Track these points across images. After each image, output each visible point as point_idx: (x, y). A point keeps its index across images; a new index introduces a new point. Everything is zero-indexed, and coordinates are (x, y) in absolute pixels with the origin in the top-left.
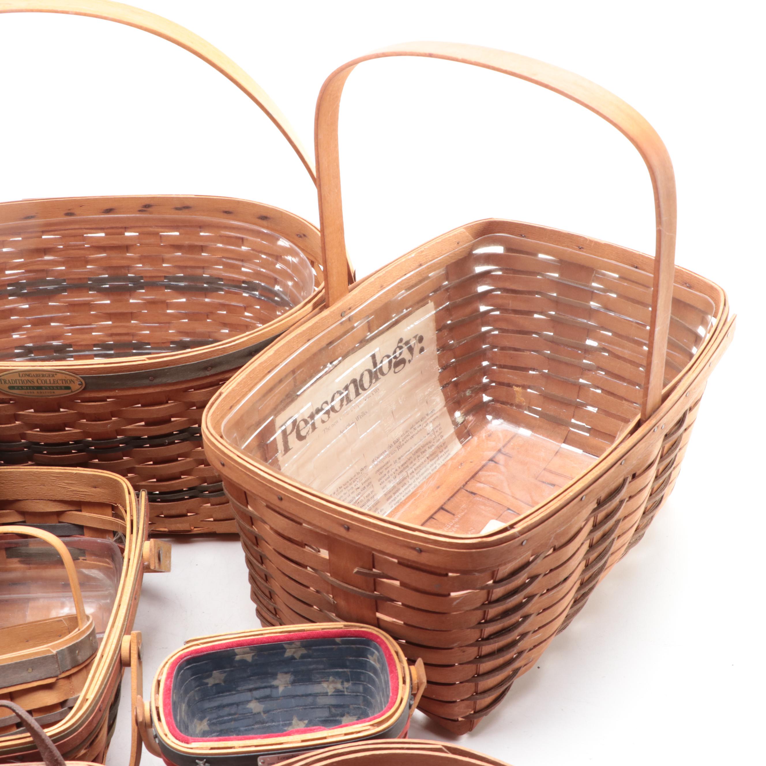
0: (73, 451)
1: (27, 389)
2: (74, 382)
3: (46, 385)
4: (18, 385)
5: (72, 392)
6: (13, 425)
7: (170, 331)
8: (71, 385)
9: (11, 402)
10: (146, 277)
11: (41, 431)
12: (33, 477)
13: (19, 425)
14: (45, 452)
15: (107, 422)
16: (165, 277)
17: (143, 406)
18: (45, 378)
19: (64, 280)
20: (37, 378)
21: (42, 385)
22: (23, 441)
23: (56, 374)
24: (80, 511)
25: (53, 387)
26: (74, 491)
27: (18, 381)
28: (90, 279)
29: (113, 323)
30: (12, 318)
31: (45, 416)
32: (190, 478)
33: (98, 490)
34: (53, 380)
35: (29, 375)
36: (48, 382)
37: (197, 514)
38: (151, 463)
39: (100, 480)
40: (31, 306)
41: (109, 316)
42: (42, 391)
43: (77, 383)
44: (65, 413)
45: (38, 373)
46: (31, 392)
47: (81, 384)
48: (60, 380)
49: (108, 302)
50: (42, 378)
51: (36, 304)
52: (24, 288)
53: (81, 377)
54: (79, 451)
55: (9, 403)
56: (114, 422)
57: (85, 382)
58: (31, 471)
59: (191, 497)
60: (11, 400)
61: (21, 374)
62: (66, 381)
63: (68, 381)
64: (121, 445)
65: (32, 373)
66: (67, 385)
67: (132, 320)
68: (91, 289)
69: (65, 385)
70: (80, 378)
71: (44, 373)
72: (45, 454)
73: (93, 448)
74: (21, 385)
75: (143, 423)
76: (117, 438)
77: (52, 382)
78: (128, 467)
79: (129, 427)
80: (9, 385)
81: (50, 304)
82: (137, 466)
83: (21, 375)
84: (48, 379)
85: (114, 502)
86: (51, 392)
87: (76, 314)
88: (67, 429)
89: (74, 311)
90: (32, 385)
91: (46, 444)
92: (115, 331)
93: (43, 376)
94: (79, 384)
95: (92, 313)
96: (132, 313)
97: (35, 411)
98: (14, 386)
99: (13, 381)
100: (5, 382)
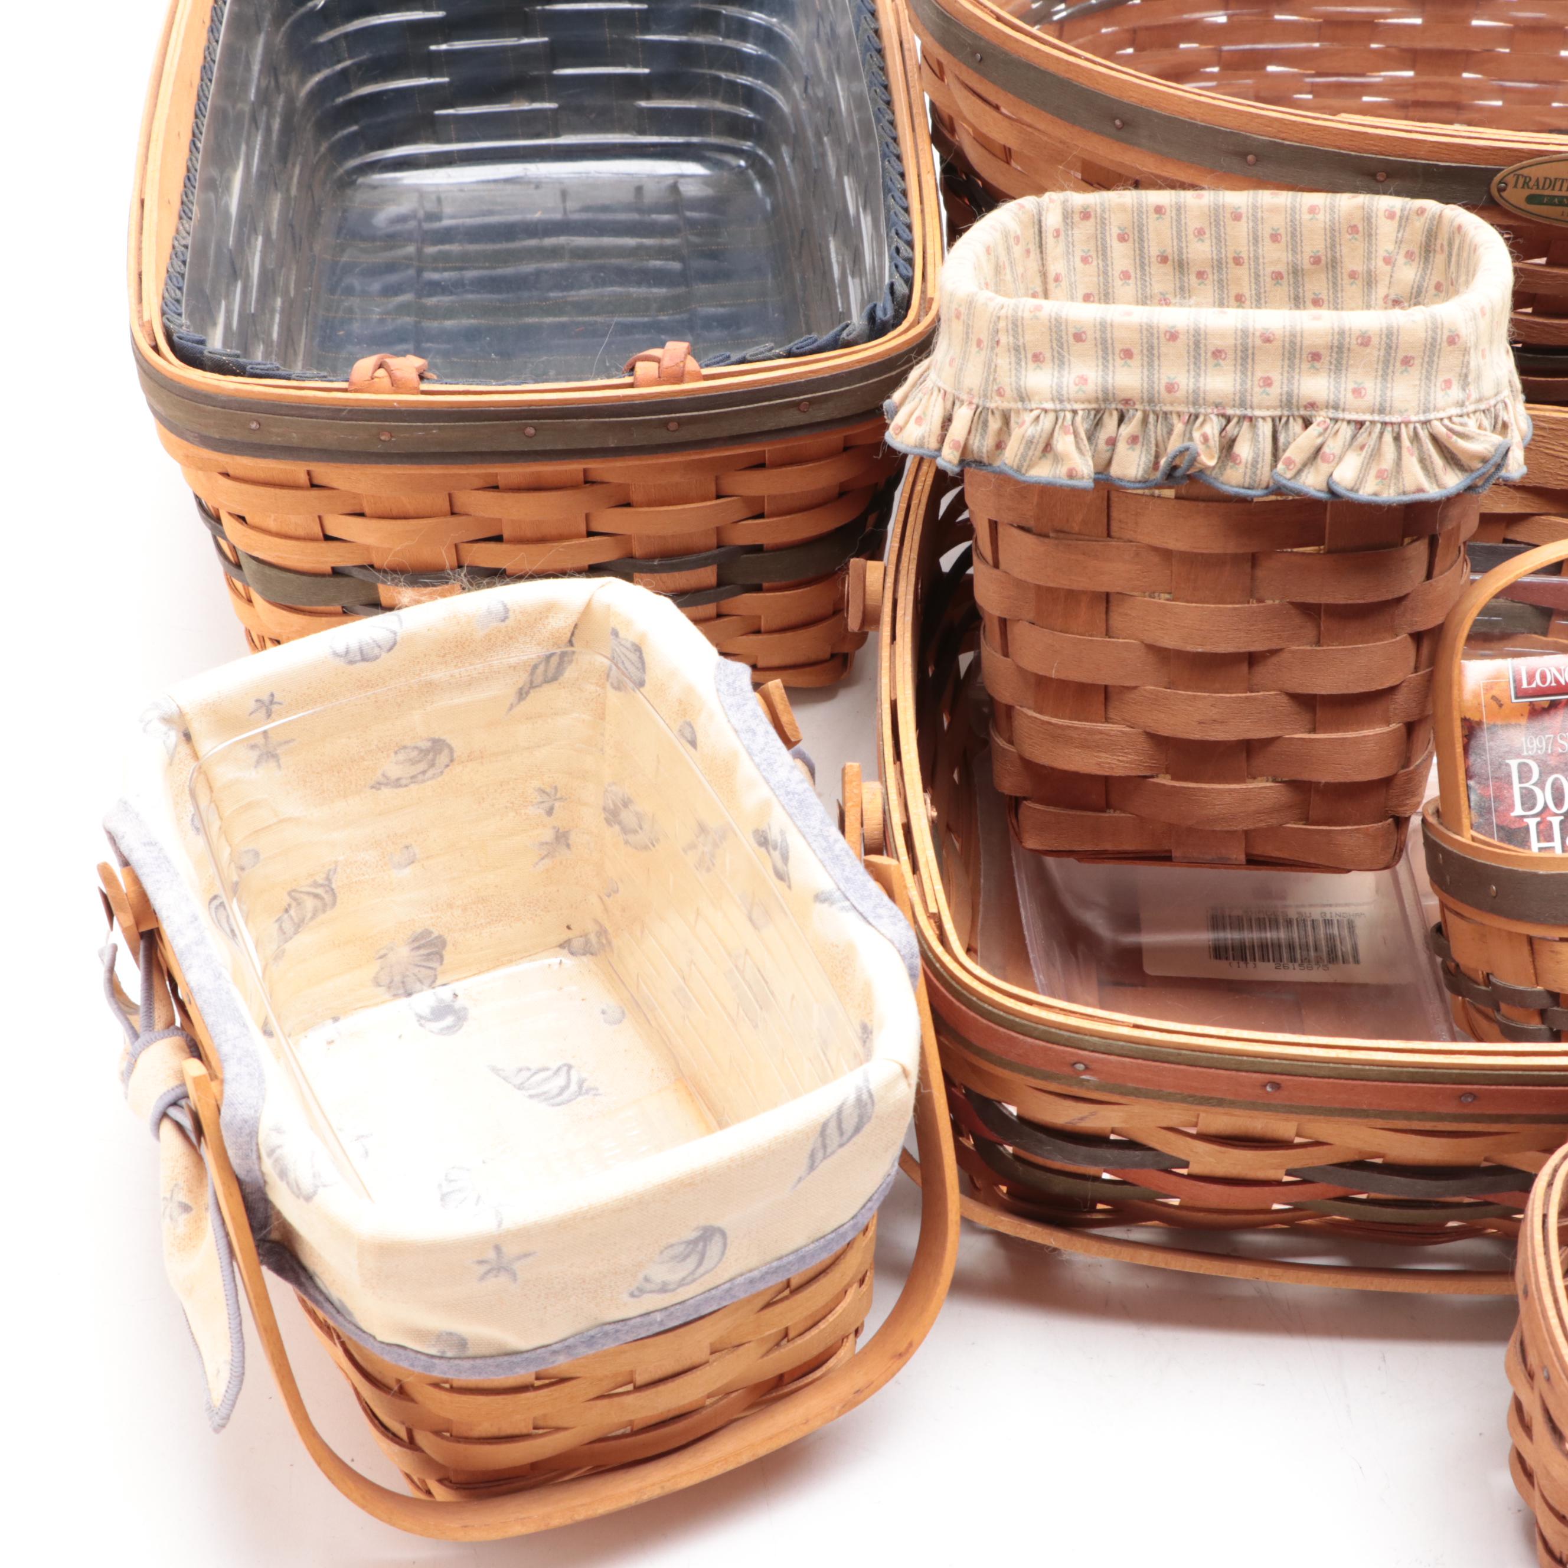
4: (1555, 192)
7: (1555, 105)
29: (1417, 74)
30: (1182, 46)
40: (1235, 19)
41: (1412, 57)
49: (1418, 21)
51: (1248, 14)
67: (1466, 70)
81: (1277, 17)
87: (1336, 46)
89: (1333, 39)
92: (1422, 95)
95: (1374, 46)
96: (1468, 54)
97: (1548, 264)
98: (1543, 196)
99: (1548, 182)
100: (1526, 184)
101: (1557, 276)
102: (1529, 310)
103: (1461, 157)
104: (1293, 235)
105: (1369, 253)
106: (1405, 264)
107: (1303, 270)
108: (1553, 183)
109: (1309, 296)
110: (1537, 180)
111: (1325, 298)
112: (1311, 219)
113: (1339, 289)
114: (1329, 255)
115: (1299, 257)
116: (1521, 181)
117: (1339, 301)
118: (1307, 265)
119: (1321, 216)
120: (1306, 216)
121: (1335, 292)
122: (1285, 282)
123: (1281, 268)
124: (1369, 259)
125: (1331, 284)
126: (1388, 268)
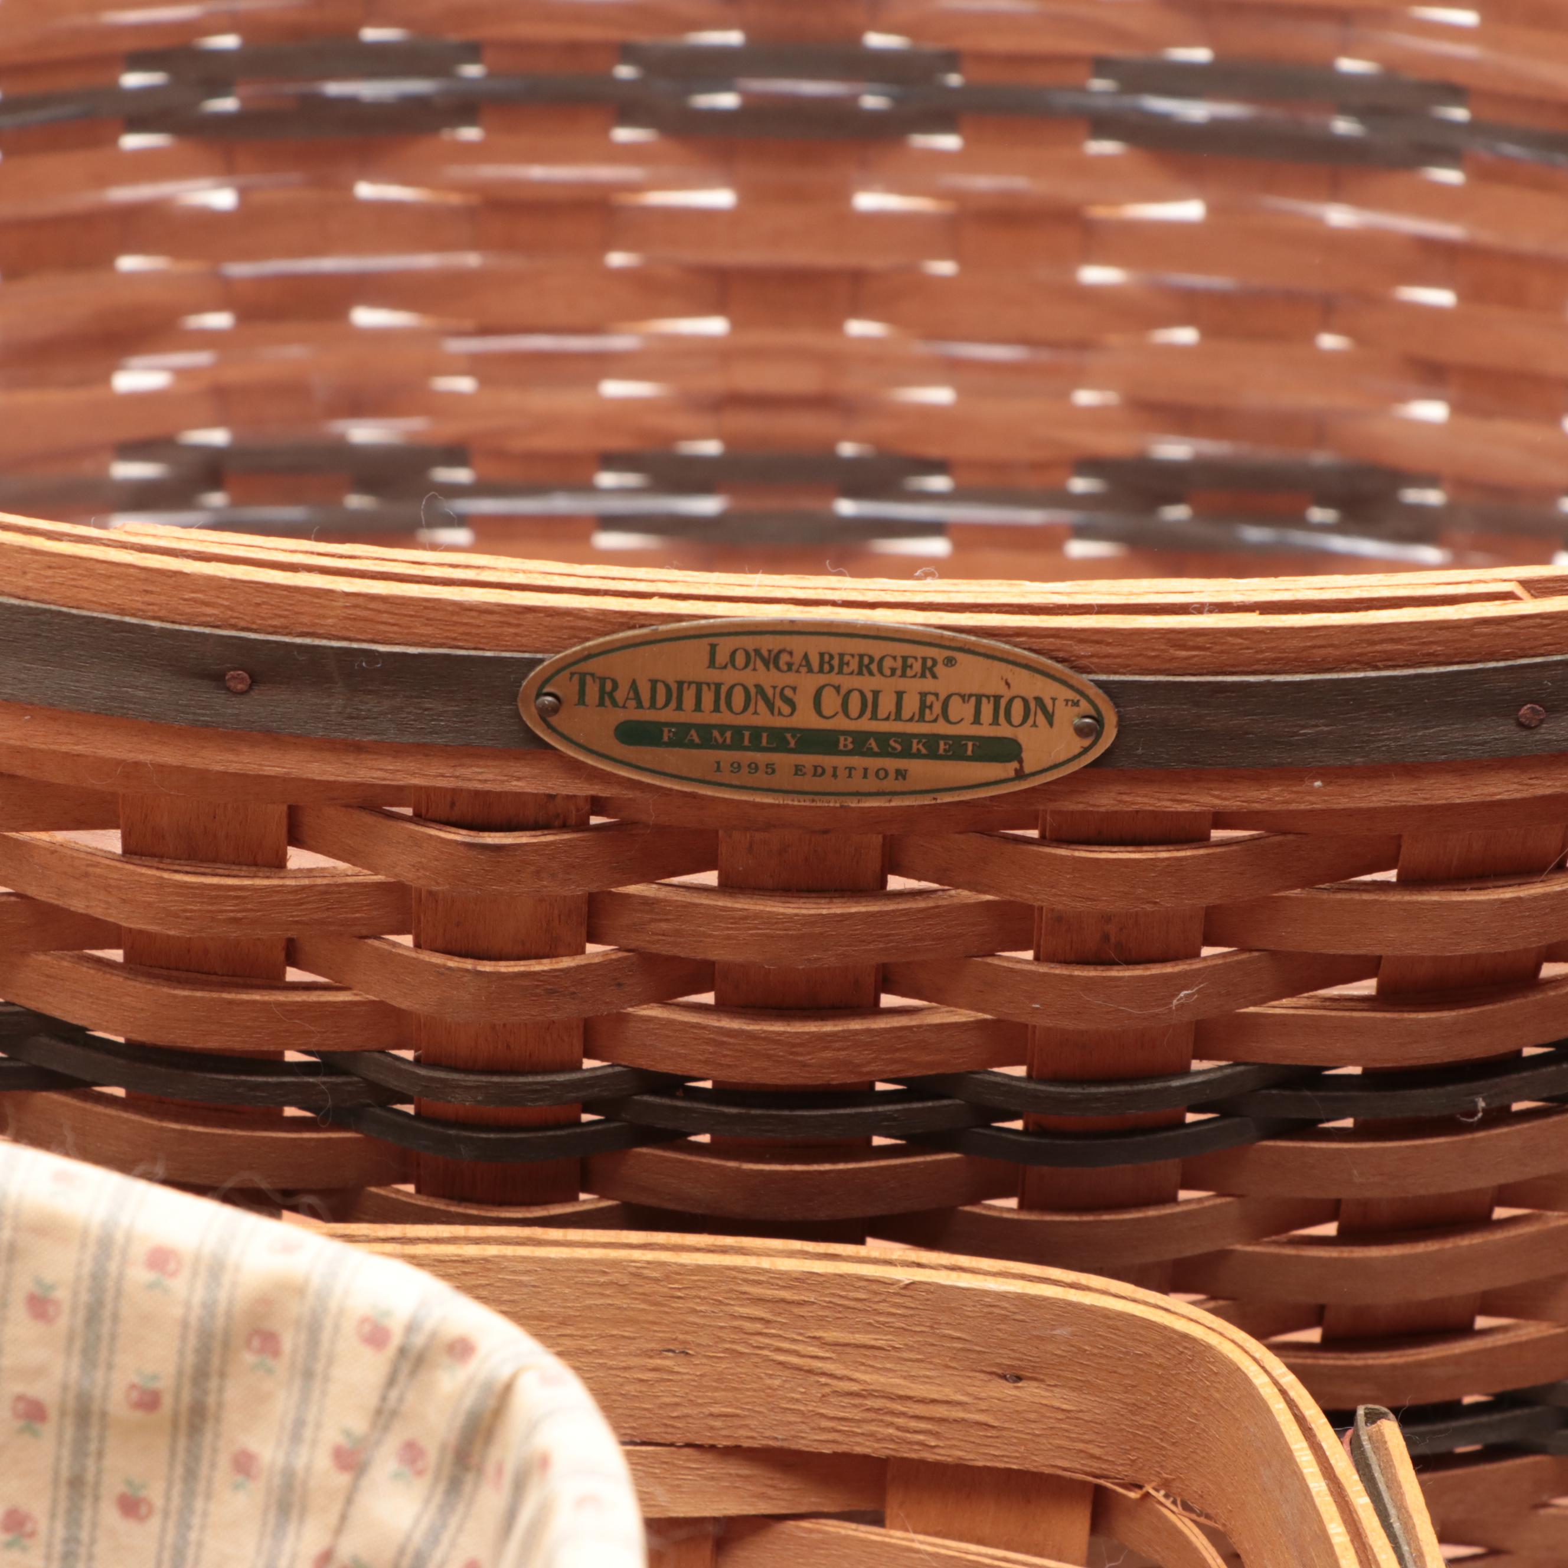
0: (878, 1141)
1: (737, 744)
2: (1050, 718)
3: (865, 724)
4: (687, 716)
5: (1020, 775)
6: (566, 963)
7: (1083, 397)
8: (1024, 735)
9: (595, 820)
10: (983, 58)
11: (720, 1008)
12: (622, 1301)
13: (604, 967)
14: (705, 1138)
15: (1169, 969)
16: (1101, 66)
17: (1408, 882)
18: (868, 683)
19: (472, 52)
20: (822, 679)
21: (841, 723)
22: (588, 1064)
23: (950, 662)
24: (878, 1520)
25: (905, 739)
26: (871, 1394)
27: (689, 696)
28: (627, 53)
29: (735, 326)
31: (791, 918)
32: (1531, 1330)
33: (1029, 1392)
34: (923, 695)
35: (772, 660)
36: (887, 705)
37: (1494, 1552)
38: (1330, 1229)
39: (1061, 1332)
40: (254, 196)
41: (719, 286)
42: (828, 761)
43: (1067, 717)
44: (921, 904)
45: (835, 646)
46: (754, 767)
47: (1091, 731)
48: (964, 698)
49: (725, 198)
50: (847, 682)
51: (284, 189)
52: (220, 89)
53: (1100, 684)
54: (916, 1144)
55: (582, 825)
56: (1215, 972)
57: (1121, 719)
58: (615, 1263)
59: (1493, 1453)
60: (598, 805)
61: (725, 646)
62: (1001, 707)
63: (1017, 708)
64: (1191, 1118)
65: (798, 645)
66: (1004, 731)
67: (855, 314)
68: (627, 116)
69: (986, 730)
70: (1094, 692)
71: (877, 649)
72: (700, 1148)
73: (1018, 1125)
74: (707, 717)
75: (1367, 987)
76: (1186, 1071)
77: (911, 705)
78: (1188, 1253)
79: (1283, 1007)
80: (621, 716)
82: (1239, 1247)
83: (722, 657)
84: (887, 686)
85: (1128, 1473)
86: (881, 774)
87: (514, 263)
88: (887, 1000)
89: (506, 246)
90: (779, 722)
91: (723, 1093)
92: (741, 379)
93: (866, 664)
94: (1081, 731)
95: (614, 259)
97: (726, 886)
98: (659, 726)
99: (661, 690)
100: (607, 696)
101: (746, 917)
102: (708, 998)
103: (428, 630)
104: (93, 1316)
105: (299, 1424)
106: (396, 1476)
107: (104, 1414)
108: (675, 693)
109: (113, 1486)
110: (634, 685)
111: (158, 1502)
112: (151, 1286)
113: (201, 1487)
114: (186, 1397)
115: (99, 1375)
116: (592, 691)
117: (196, 1521)
118: (118, 1403)
119: (179, 1285)
120: (139, 1275)
121: (189, 1495)
122: (49, 1430)
123: (45, 1391)
124: (296, 1437)
125: (179, 1470)
126: (343, 1479)
